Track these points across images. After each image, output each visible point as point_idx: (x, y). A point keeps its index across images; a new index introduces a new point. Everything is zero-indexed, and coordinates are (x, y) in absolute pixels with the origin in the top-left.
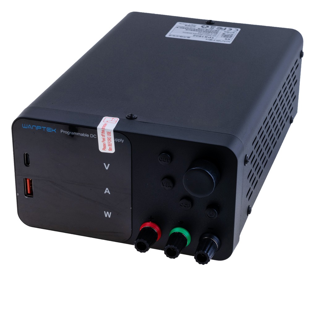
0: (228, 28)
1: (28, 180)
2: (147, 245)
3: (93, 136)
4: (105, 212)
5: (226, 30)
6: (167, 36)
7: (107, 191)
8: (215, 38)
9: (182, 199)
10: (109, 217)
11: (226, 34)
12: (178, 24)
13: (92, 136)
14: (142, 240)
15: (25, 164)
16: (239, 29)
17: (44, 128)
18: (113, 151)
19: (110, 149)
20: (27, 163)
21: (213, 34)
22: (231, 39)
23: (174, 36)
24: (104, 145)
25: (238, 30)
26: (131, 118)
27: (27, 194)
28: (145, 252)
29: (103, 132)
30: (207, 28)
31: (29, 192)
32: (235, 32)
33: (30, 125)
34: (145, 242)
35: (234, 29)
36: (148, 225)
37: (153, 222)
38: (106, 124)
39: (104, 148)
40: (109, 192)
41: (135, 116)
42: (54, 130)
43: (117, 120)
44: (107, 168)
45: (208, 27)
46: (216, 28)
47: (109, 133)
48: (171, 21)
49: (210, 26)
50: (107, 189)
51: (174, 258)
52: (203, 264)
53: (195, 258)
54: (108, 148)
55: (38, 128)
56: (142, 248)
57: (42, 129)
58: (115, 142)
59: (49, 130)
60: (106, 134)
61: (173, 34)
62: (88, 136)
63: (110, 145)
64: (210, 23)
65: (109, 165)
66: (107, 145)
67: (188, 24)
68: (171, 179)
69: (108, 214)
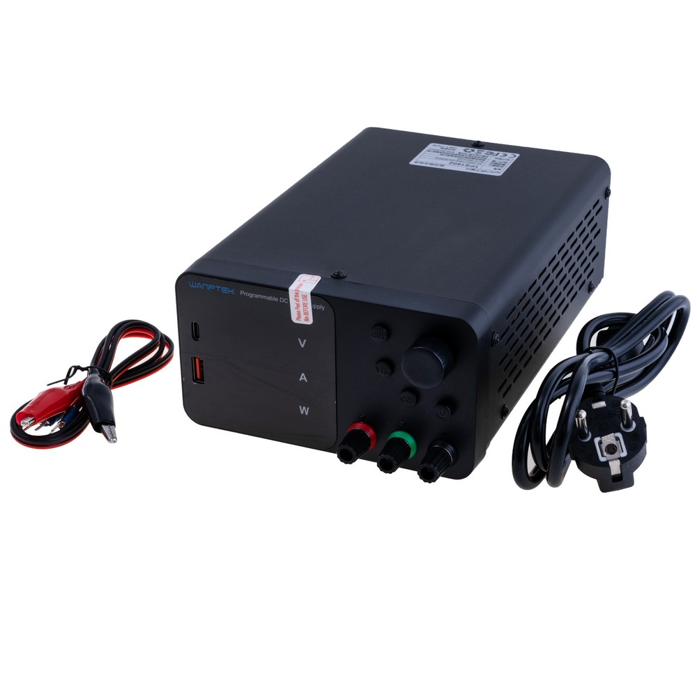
0: (501, 153)
1: (197, 360)
2: (354, 453)
3: (284, 300)
4: (300, 407)
5: (498, 156)
6: (412, 163)
7: (303, 377)
8: (479, 166)
9: (404, 391)
10: (307, 414)
11: (497, 161)
12: (431, 146)
13: (282, 300)
14: (346, 447)
15: (193, 337)
16: (518, 155)
17: (219, 287)
18: (310, 322)
19: (307, 319)
20: (196, 336)
21: (479, 161)
22: (502, 169)
23: (422, 163)
24: (299, 313)
25: (515, 156)
26: (338, 277)
27: (196, 380)
28: (351, 463)
29: (297, 295)
30: (472, 153)
31: (198, 377)
32: (511, 158)
33: (199, 284)
34: (351, 449)
35: (509, 155)
36: (359, 427)
37: (364, 422)
38: (301, 284)
39: (299, 318)
40: (305, 379)
41: (344, 273)
42: (232, 291)
43: (317, 279)
44: (302, 346)
45: (473, 151)
46: (484, 152)
47: (305, 297)
48: (421, 141)
49: (476, 150)
50: (303, 374)
51: (391, 473)
52: (430, 482)
53: (418, 474)
54: (303, 317)
55: (210, 287)
56: (347, 458)
57: (216, 289)
58: (313, 309)
59: (225, 290)
60: (300, 298)
61: (421, 160)
62: (276, 299)
63: (306, 313)
64: (478, 145)
65: (305, 341)
66: (302, 313)
67: (446, 146)
68: (389, 364)
69: (304, 410)
